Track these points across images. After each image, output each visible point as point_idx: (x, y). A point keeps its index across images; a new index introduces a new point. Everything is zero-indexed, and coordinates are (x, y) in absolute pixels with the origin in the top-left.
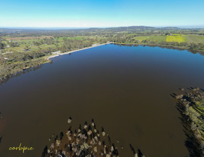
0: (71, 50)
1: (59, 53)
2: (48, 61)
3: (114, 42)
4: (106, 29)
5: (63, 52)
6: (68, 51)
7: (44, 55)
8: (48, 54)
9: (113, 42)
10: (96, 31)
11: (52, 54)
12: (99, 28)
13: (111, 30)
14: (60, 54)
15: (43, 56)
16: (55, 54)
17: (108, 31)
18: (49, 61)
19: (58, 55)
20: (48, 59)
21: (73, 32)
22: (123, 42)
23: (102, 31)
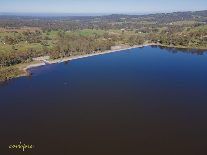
0: (69, 56)
1: (46, 60)
2: (23, 73)
3: (161, 42)
4: (144, 16)
5: (55, 59)
6: (63, 57)
7: (19, 62)
8: (27, 60)
9: (158, 44)
10: (123, 21)
11: (33, 62)
12: (128, 15)
13: (154, 18)
14: (48, 62)
15: (17, 63)
16: (38, 62)
17: (148, 21)
18: (27, 73)
19: (44, 64)
20: (24, 69)
21: (78, 21)
22: (181, 44)
23: (135, 21)
